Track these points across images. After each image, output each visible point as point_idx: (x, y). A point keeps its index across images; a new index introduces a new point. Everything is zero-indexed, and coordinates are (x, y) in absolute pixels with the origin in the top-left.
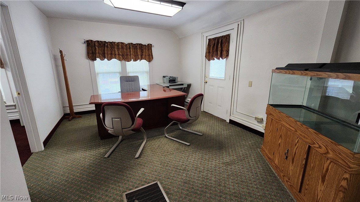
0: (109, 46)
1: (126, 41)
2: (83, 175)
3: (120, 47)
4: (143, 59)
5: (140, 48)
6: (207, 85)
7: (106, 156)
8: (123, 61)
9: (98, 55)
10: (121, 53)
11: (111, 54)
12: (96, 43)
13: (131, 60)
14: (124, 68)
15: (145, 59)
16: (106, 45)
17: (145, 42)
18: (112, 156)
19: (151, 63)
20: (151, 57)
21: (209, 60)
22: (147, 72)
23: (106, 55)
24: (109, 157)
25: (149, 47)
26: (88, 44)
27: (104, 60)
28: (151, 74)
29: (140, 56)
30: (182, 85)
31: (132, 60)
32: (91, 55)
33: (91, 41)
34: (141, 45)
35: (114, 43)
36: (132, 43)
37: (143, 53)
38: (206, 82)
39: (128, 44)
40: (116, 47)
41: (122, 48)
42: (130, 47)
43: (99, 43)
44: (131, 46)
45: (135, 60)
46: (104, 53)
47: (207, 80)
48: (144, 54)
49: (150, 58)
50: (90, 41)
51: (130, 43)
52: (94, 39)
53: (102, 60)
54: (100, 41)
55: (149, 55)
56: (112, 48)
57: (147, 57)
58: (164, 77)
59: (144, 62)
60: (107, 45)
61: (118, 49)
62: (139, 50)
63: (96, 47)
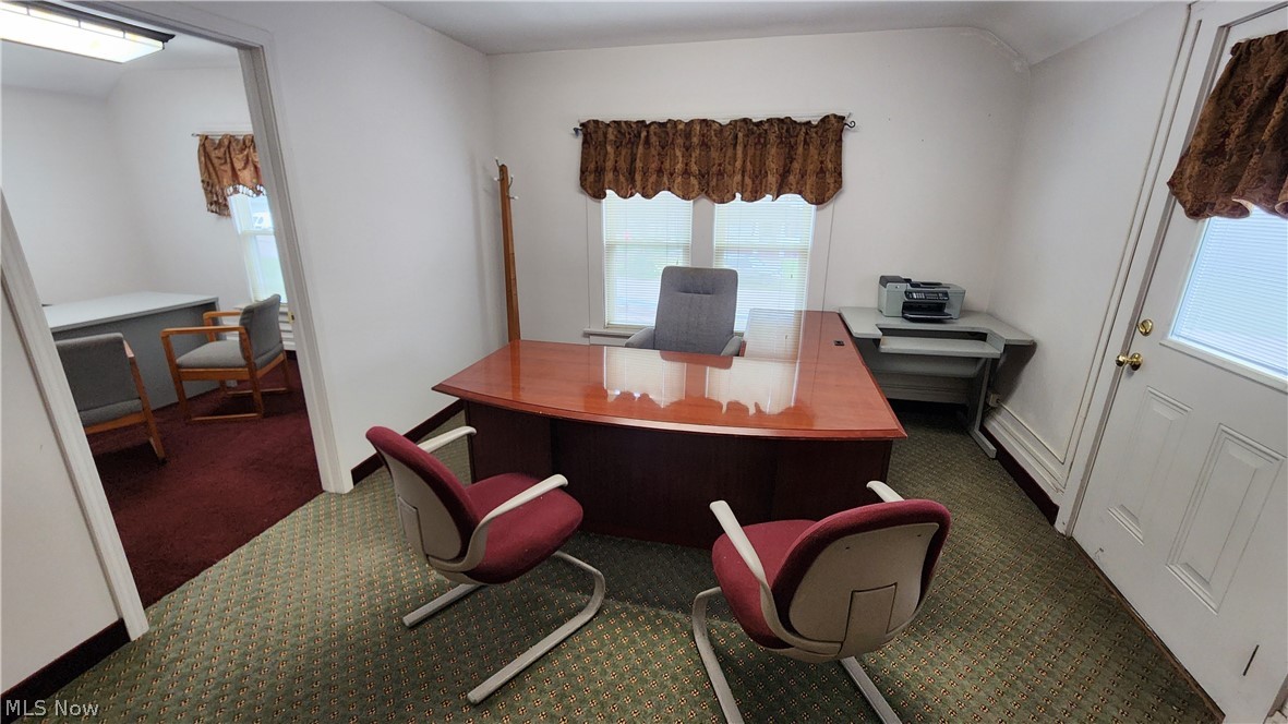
0: (654, 139)
1: (723, 113)
3: (695, 140)
4: (790, 191)
5: (781, 142)
6: (1130, 385)
7: (409, 619)
8: (704, 202)
9: (609, 176)
10: (694, 168)
11: (660, 171)
12: (610, 130)
13: (735, 196)
14: (702, 231)
15: (800, 193)
16: (644, 134)
17: (806, 109)
19: (829, 208)
20: (830, 180)
22: (803, 252)
23: (638, 177)
25: (832, 129)
26: (585, 135)
27: (632, 195)
28: (821, 261)
29: (772, 179)
31: (738, 195)
32: (591, 178)
33: (596, 122)
34: (786, 125)
35: (675, 123)
36: (746, 121)
37: (792, 160)
39: (730, 124)
40: (680, 141)
41: (705, 145)
42: (736, 137)
43: (619, 132)
44: (740, 135)
45: (754, 195)
46: (631, 172)
48: (796, 166)
49: (823, 184)
50: (591, 126)
51: (736, 121)
52: (607, 116)
53: (625, 197)
54: (626, 122)
55: (822, 171)
56: (663, 148)
57: (811, 180)
58: (884, 281)
59: (792, 202)
60: (647, 137)
61: (688, 148)
62: (773, 151)
63: (609, 148)
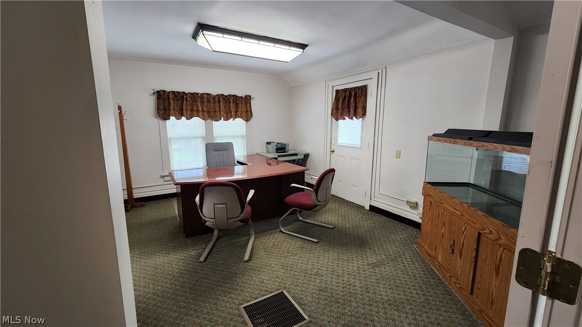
0: (189, 99)
1: (214, 92)
2: (175, 285)
3: (205, 100)
4: (238, 117)
5: (234, 102)
6: (333, 155)
7: (202, 259)
8: (209, 121)
9: (172, 111)
10: (205, 109)
11: (192, 110)
12: (171, 94)
13: (221, 119)
14: (209, 131)
15: (242, 118)
16: (185, 97)
17: (241, 93)
18: (209, 259)
19: (250, 122)
20: (249, 114)
21: (337, 120)
22: (242, 137)
23: (184, 112)
24: (205, 260)
25: (247, 99)
26: (158, 96)
27: (181, 119)
28: (248, 138)
29: (233, 113)
30: (296, 155)
31: (222, 118)
32: (162, 112)
33: (164, 91)
34: (235, 97)
35: (197, 94)
36: (222, 95)
37: (237, 108)
38: (333, 152)
39: (217, 95)
40: (199, 100)
41: (208, 101)
42: (220, 100)
43: (175, 95)
44: (221, 99)
45: (227, 119)
46: (182, 109)
47: (333, 148)
48: (240, 110)
49: (247, 116)
50: (162, 92)
51: (219, 95)
52: (169, 88)
53: (178, 119)
54: (177, 92)
55: (247, 111)
56: (193, 102)
57: (244, 114)
58: (268, 143)
59: (239, 121)
60: (186, 98)
61: (202, 102)
62: (232, 104)
63: (171, 101)
